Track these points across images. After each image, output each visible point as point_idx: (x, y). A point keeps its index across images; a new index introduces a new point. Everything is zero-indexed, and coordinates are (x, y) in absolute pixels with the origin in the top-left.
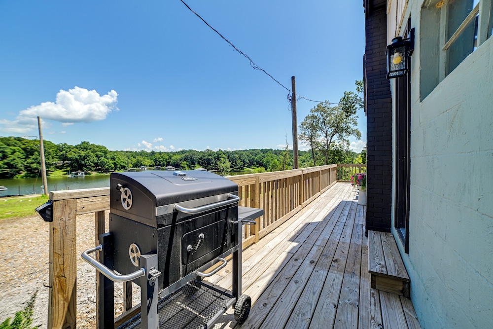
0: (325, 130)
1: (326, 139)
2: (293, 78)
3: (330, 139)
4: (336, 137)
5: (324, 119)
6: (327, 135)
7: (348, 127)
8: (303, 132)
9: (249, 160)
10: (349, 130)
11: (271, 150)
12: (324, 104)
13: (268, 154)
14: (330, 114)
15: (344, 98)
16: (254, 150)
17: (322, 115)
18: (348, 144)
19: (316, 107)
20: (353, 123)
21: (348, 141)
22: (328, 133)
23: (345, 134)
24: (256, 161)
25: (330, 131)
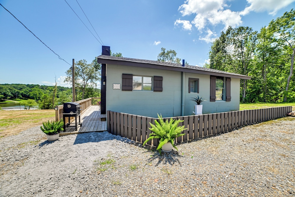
0: (83, 77)
1: (83, 82)
2: (73, 60)
3: (86, 82)
4: (89, 81)
5: (82, 70)
6: (84, 79)
7: (96, 76)
8: (69, 76)
9: (12, 93)
10: (97, 78)
11: (38, 85)
12: (83, 61)
13: (36, 89)
14: (86, 68)
15: (95, 60)
16: (18, 85)
17: (82, 68)
18: (96, 85)
19: (78, 62)
20: (99, 74)
21: (96, 83)
22: (85, 78)
23: (94, 80)
24: (22, 94)
25: (86, 77)
